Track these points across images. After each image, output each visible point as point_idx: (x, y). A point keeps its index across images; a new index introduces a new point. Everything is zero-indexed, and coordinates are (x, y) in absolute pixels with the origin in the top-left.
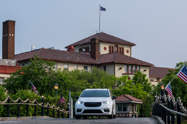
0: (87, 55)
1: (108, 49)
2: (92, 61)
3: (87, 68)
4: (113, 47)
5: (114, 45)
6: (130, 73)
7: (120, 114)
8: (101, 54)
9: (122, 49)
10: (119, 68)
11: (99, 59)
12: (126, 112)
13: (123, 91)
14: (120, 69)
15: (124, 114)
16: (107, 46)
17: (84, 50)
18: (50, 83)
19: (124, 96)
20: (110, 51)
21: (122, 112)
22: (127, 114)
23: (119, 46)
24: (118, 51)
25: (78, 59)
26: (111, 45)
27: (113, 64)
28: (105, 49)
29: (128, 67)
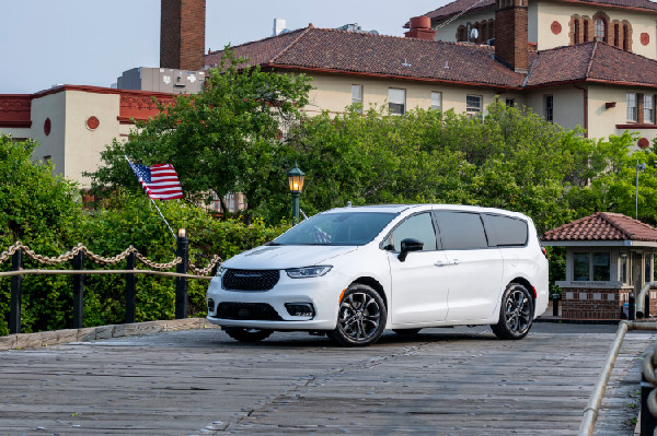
0: (482, 53)
1: (566, 29)
2: (498, 75)
3: (478, 105)
4: (586, 23)
5: (590, 15)
6: (647, 121)
7: (582, 290)
8: (540, 49)
9: (625, 28)
10: (603, 102)
11: (529, 68)
12: (607, 285)
13: (610, 197)
14: (609, 106)
15: (596, 290)
16: (565, 18)
17: (475, 33)
18: (284, 167)
19: (598, 217)
20: (575, 36)
21: (590, 284)
22: (611, 291)
23: (613, 18)
24: (605, 39)
25: (444, 71)
26: (581, 13)
27: (580, 86)
28: (556, 28)
29: (639, 98)
